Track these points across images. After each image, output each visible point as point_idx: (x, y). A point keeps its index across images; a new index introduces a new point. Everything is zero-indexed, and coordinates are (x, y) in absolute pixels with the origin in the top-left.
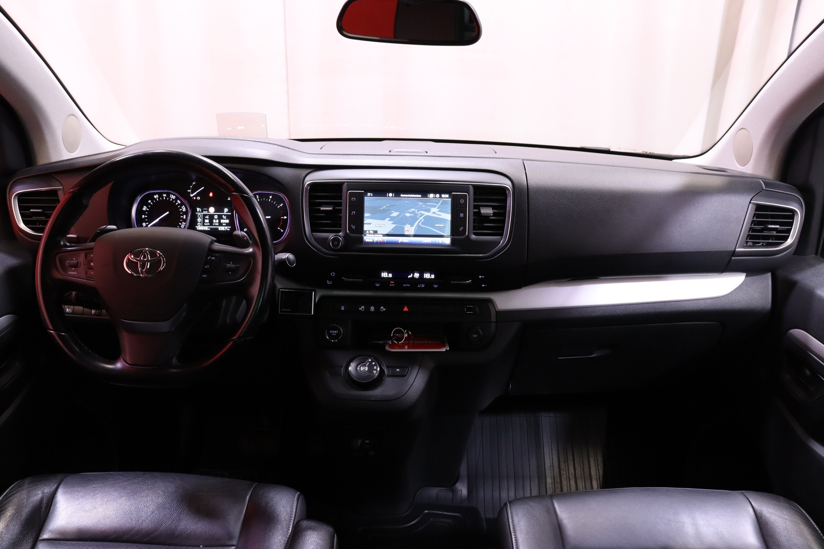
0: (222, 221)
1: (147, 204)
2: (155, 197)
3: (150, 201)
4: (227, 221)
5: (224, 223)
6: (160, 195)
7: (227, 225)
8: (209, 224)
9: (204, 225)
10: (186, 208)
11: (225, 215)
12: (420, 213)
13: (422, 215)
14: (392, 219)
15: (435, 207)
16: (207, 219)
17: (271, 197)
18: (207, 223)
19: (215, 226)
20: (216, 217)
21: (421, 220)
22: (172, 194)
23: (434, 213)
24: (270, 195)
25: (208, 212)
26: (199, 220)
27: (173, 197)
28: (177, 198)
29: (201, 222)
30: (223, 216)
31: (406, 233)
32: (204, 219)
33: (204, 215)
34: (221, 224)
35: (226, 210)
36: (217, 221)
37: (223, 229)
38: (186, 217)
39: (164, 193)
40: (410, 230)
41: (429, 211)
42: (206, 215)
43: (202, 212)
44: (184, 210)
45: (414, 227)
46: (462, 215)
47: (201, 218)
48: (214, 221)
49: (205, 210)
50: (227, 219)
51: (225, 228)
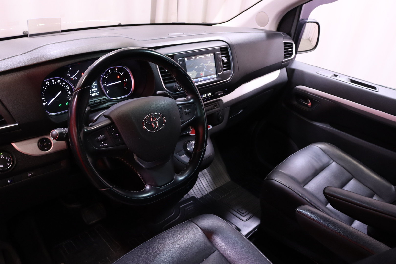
0: (93, 90)
1: (43, 90)
2: (47, 83)
3: (44, 87)
4: (96, 89)
5: (94, 91)
6: (50, 81)
7: (96, 91)
11: (94, 86)
12: (205, 65)
13: (206, 65)
14: (196, 70)
15: (209, 60)
17: (116, 69)
21: (206, 68)
22: (58, 79)
23: (209, 64)
27: (59, 81)
28: (62, 81)
31: (202, 76)
35: (94, 83)
39: (53, 80)
40: (202, 74)
41: (207, 63)
44: (69, 88)
45: (204, 72)
46: (220, 63)
50: (95, 88)
51: (96, 94)
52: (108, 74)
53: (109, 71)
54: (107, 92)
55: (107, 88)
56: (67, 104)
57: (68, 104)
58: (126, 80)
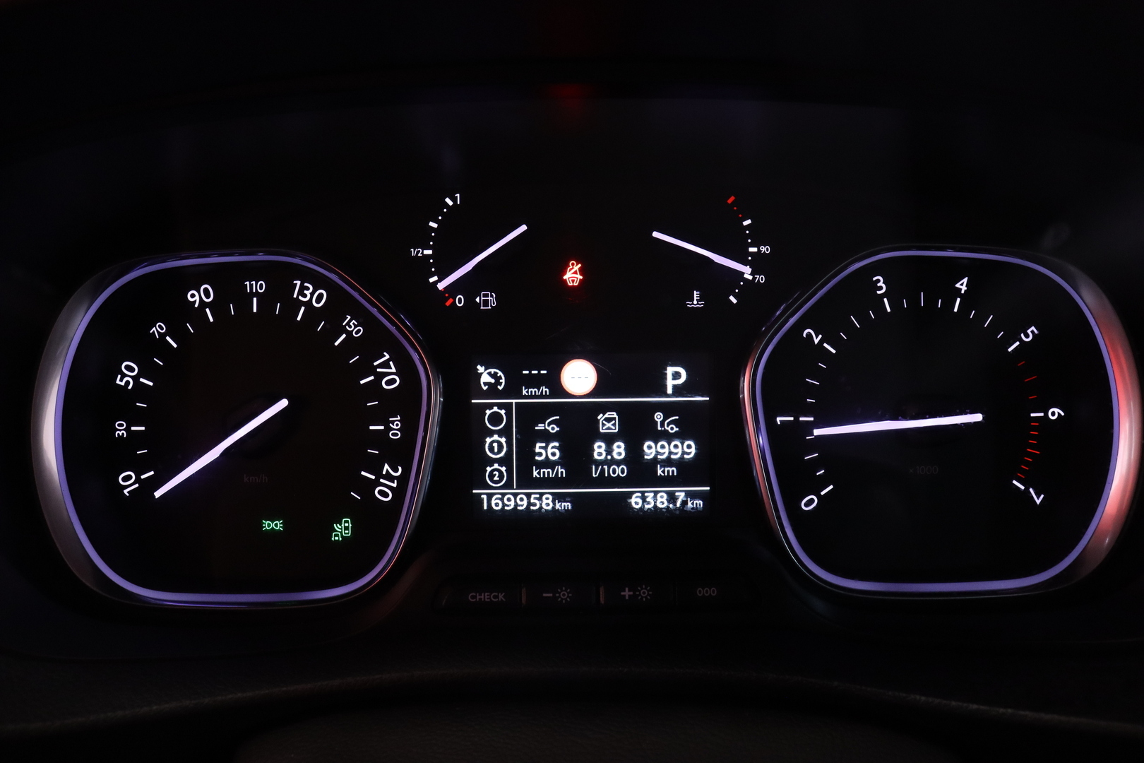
0: (653, 450)
1: (145, 350)
2: (194, 297)
3: (158, 329)
4: (687, 449)
5: (667, 463)
6: (228, 284)
7: (686, 473)
8: (561, 471)
9: (526, 481)
10: (406, 369)
11: (668, 409)
16: (546, 437)
17: (962, 285)
18: (547, 464)
19: (604, 481)
20: (608, 423)
22: (307, 276)
24: (958, 269)
25: (558, 390)
26: (495, 445)
27: (314, 297)
28: (339, 305)
29: (505, 461)
30: (658, 417)
32: (528, 438)
33: (530, 415)
34: (642, 473)
35: (675, 376)
36: (619, 450)
37: (662, 501)
38: (409, 429)
39: (255, 272)
42: (542, 412)
43: (513, 390)
44: (391, 379)
47: (506, 432)
48: (599, 449)
49: (535, 382)
50: (682, 436)
51: (672, 498)
52: (863, 318)
53: (876, 287)
54: (809, 503)
55: (815, 464)
56: (342, 529)
57: (348, 533)
58: (1055, 413)
